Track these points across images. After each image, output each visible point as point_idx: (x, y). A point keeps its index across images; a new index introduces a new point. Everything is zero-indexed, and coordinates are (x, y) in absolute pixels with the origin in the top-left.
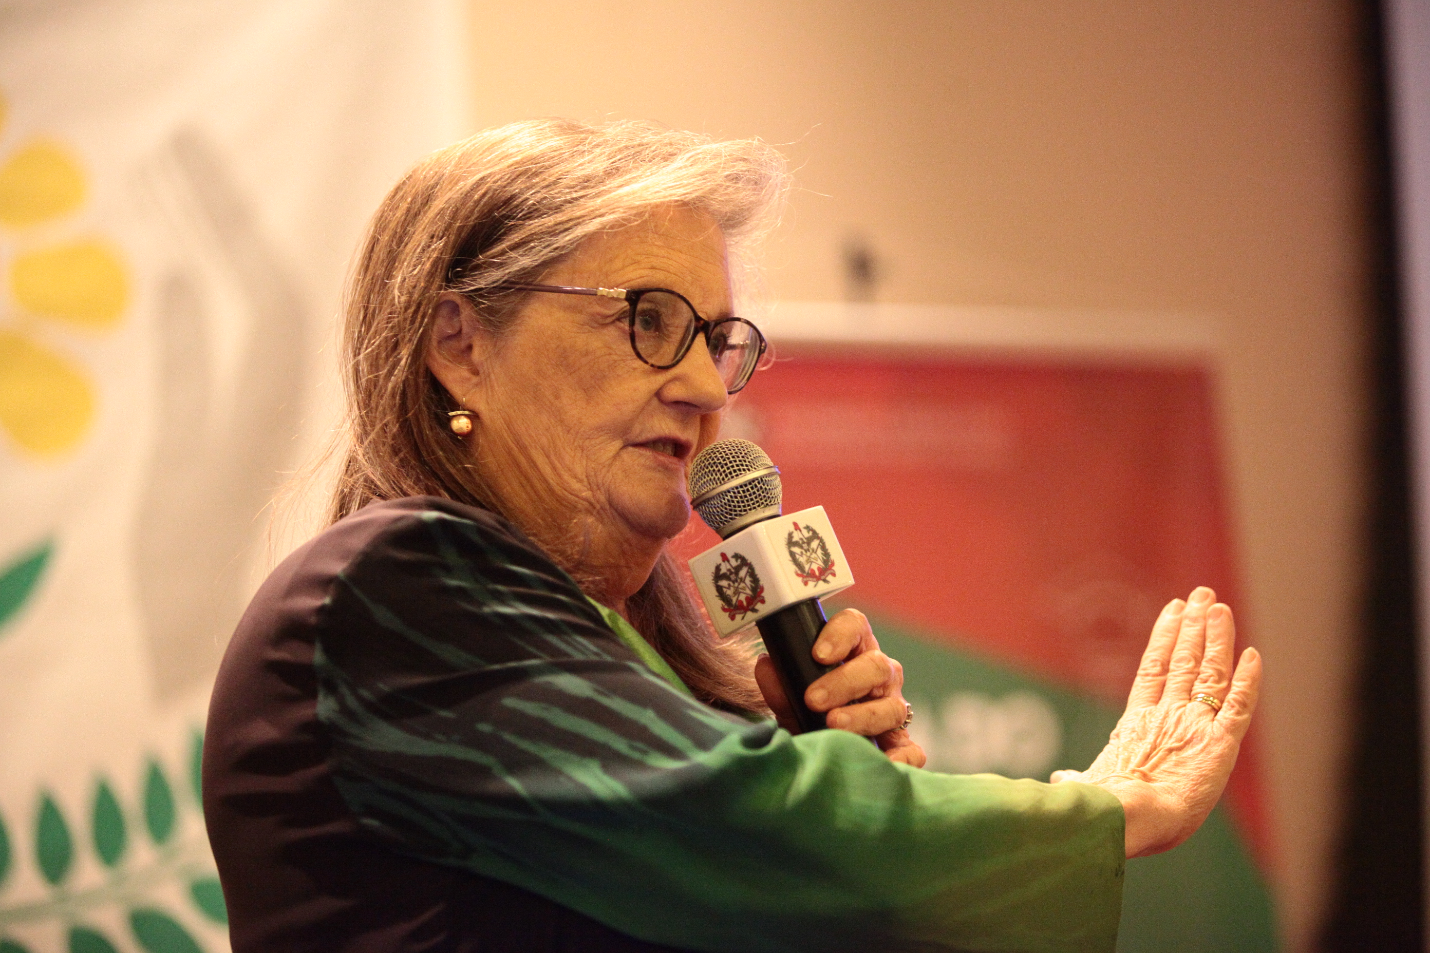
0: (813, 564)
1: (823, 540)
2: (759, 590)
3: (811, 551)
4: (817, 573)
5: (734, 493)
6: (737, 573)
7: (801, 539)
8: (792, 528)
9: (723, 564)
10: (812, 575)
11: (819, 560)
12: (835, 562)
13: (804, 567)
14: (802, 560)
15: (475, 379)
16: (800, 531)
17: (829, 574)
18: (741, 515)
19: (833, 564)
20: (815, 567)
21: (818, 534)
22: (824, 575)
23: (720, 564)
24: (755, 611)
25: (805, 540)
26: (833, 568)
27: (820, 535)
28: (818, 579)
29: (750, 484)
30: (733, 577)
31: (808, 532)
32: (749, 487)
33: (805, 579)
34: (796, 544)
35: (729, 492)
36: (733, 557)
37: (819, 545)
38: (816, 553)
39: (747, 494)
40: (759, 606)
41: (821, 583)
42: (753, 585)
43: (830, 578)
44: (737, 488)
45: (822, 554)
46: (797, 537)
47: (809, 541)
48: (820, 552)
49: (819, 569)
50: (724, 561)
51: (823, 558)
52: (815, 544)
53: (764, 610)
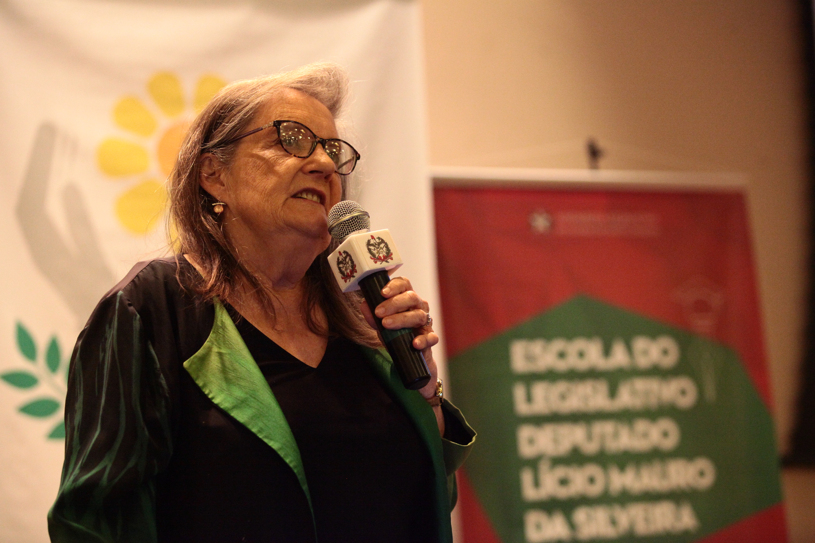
0: (380, 254)
1: (387, 244)
2: (354, 266)
3: (380, 248)
4: (382, 258)
5: (344, 224)
6: (345, 260)
7: (375, 243)
8: (370, 238)
9: (340, 257)
10: (379, 259)
11: (384, 252)
12: (393, 253)
13: (376, 255)
14: (375, 252)
15: (222, 188)
16: (375, 239)
17: (389, 259)
18: (348, 234)
19: (392, 254)
20: (381, 255)
21: (385, 241)
22: (386, 259)
23: (339, 257)
24: (353, 277)
25: (377, 243)
26: (392, 256)
27: (385, 242)
28: (383, 261)
29: (351, 219)
30: (344, 262)
31: (379, 240)
32: (351, 220)
33: (375, 261)
34: (372, 245)
35: (342, 223)
36: (343, 253)
37: (385, 246)
38: (383, 249)
39: (350, 224)
40: (355, 274)
41: (384, 262)
42: (352, 265)
43: (389, 260)
44: (345, 221)
45: (386, 250)
46: (372, 242)
47: (379, 244)
48: (385, 249)
49: (383, 256)
50: (340, 255)
51: (386, 252)
52: (382, 245)
53: (357, 275)
